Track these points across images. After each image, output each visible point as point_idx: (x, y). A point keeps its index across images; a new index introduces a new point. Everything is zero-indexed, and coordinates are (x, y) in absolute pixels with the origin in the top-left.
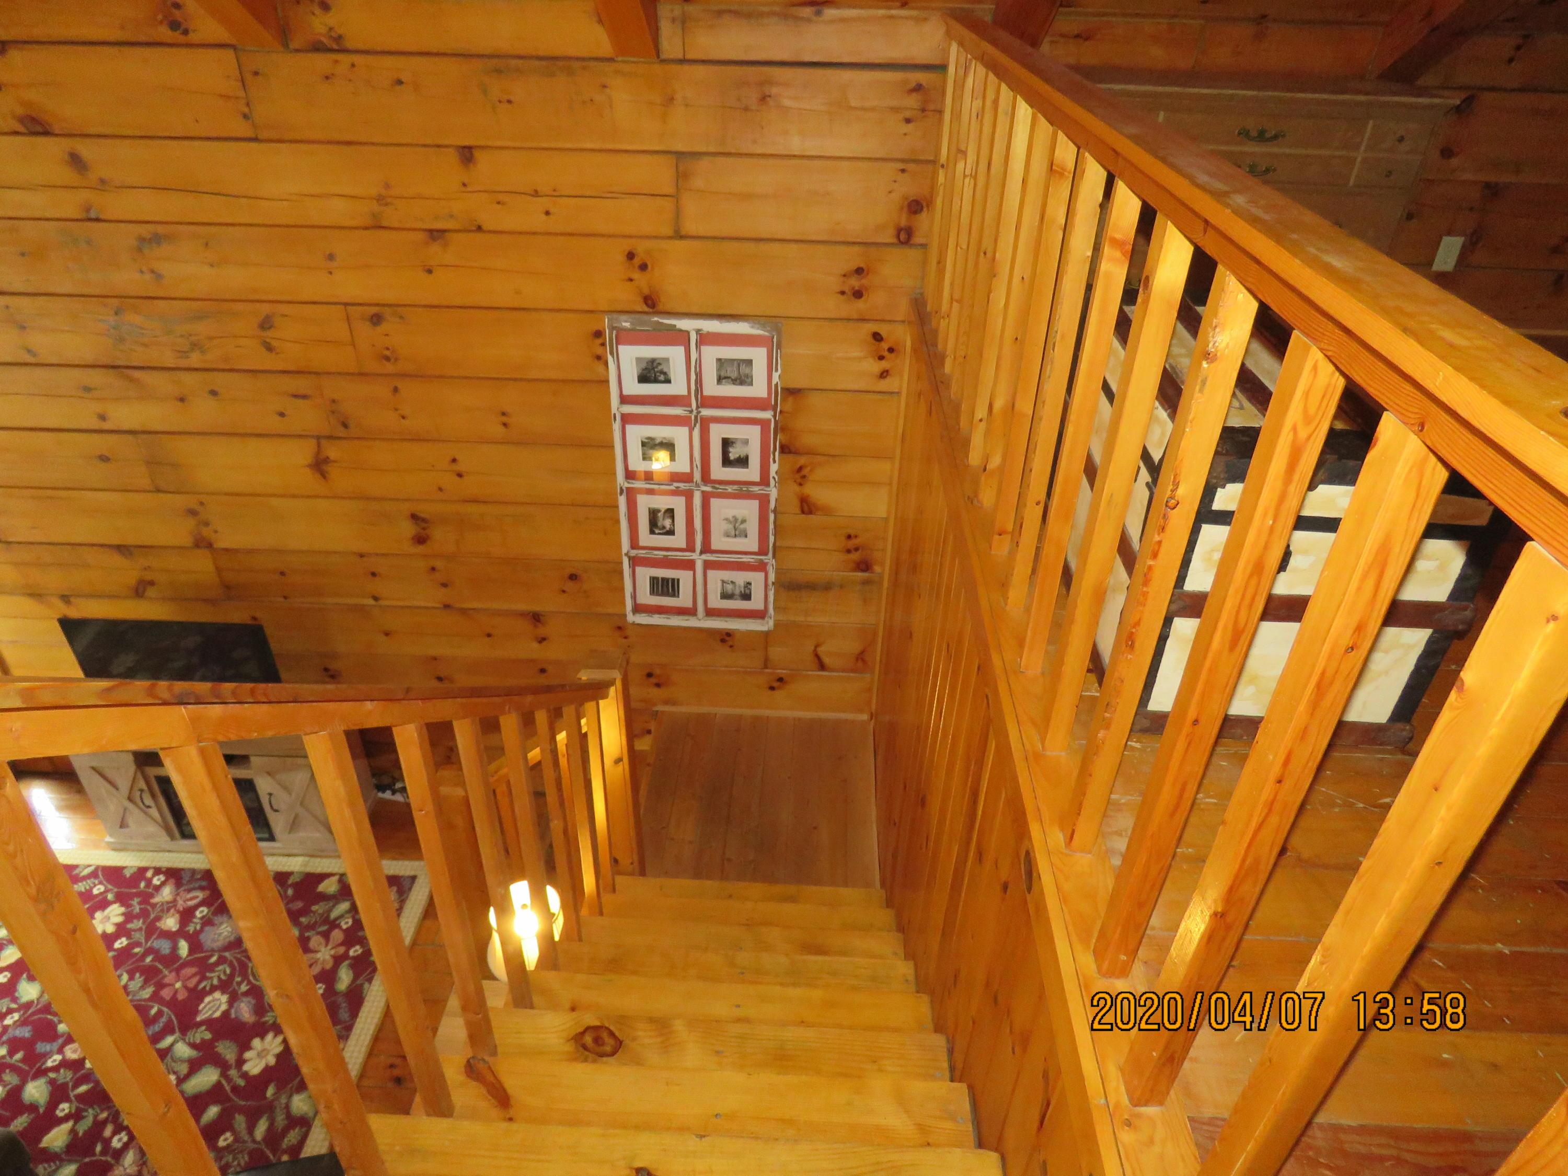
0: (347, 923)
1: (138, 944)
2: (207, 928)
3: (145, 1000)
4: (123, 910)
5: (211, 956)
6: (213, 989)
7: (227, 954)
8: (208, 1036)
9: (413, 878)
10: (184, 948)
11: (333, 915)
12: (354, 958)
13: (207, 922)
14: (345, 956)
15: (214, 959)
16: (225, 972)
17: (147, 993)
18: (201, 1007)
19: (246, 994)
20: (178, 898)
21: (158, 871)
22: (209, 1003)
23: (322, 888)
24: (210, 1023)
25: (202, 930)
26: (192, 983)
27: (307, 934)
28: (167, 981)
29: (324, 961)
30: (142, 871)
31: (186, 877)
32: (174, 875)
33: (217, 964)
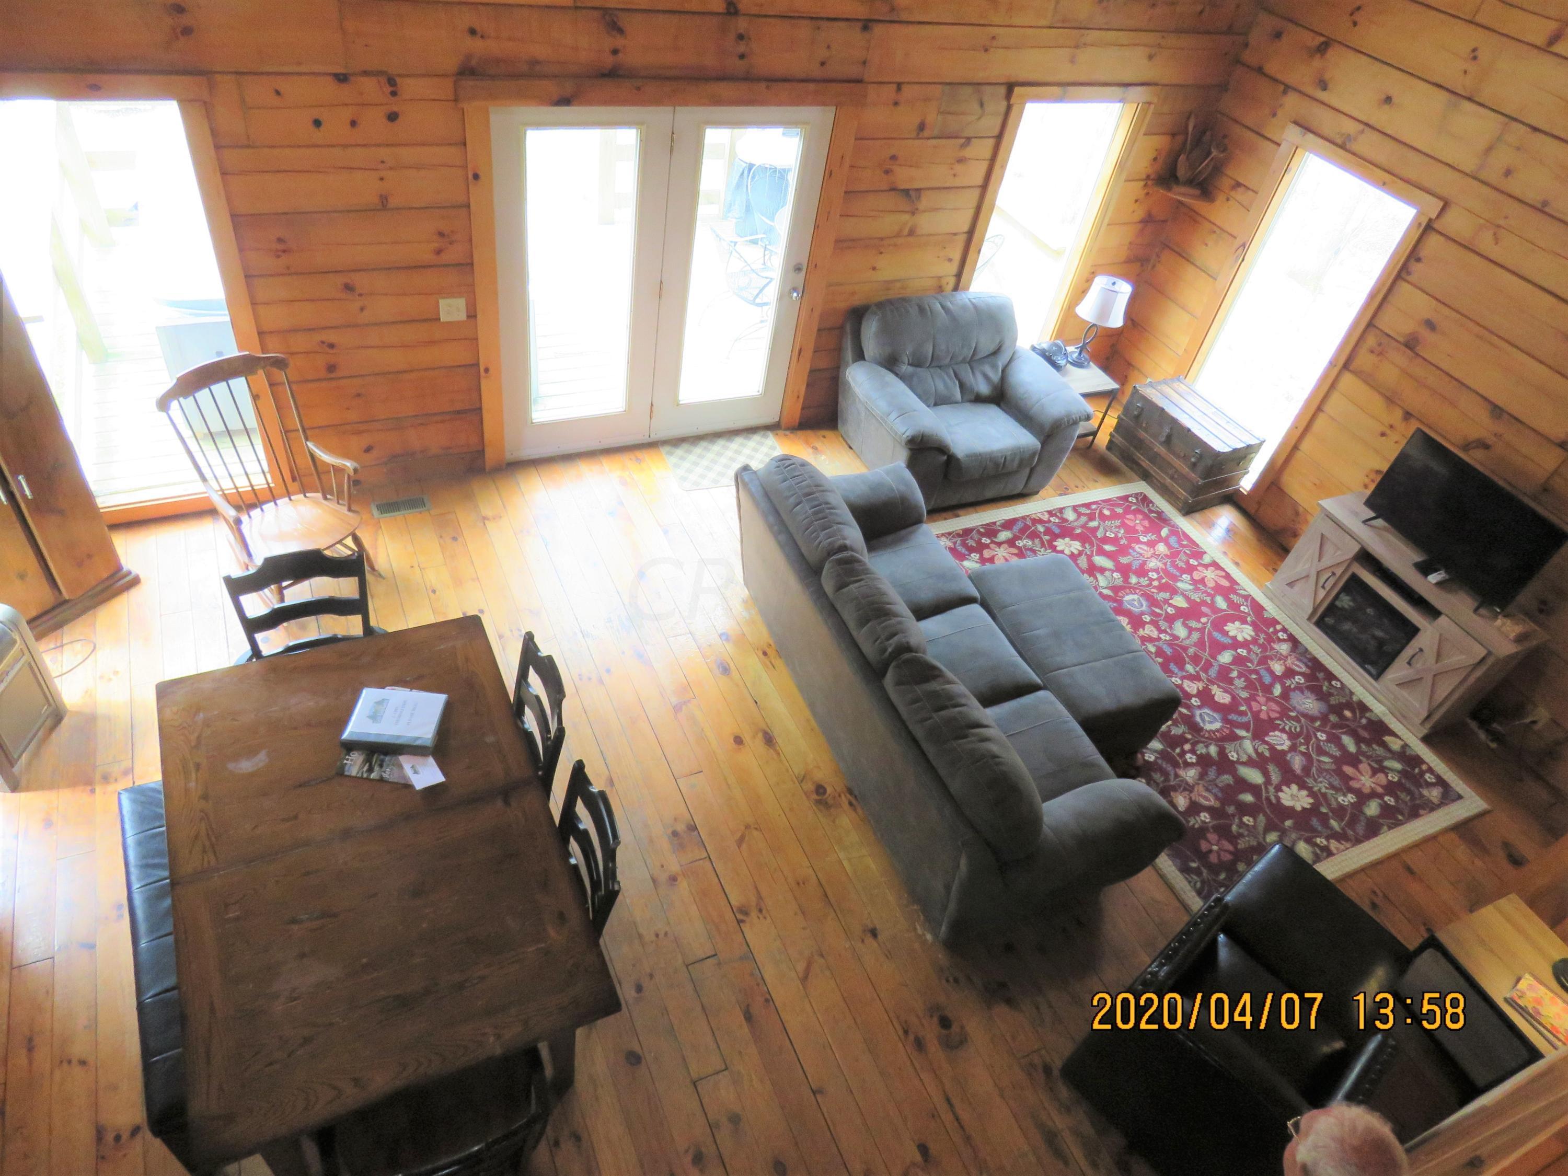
0: (1394, 778)
1: (1251, 662)
2: (1297, 692)
3: (1240, 697)
4: (1253, 634)
5: (1292, 711)
6: (1283, 731)
7: (1303, 720)
8: (1267, 754)
9: (1460, 797)
10: (1277, 690)
11: (1387, 763)
12: (1385, 802)
13: (1299, 688)
14: (1381, 796)
15: (1293, 714)
16: (1296, 728)
17: (1244, 695)
18: (1271, 734)
19: (1303, 754)
20: (1289, 657)
21: (1284, 630)
22: (1278, 736)
23: (1387, 739)
24: (1272, 748)
25: (1294, 690)
26: (1274, 715)
27: (1361, 758)
28: (1258, 699)
29: (1364, 785)
30: (1274, 622)
31: (1300, 650)
32: (1294, 641)
33: (1294, 719)
